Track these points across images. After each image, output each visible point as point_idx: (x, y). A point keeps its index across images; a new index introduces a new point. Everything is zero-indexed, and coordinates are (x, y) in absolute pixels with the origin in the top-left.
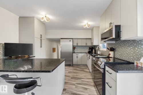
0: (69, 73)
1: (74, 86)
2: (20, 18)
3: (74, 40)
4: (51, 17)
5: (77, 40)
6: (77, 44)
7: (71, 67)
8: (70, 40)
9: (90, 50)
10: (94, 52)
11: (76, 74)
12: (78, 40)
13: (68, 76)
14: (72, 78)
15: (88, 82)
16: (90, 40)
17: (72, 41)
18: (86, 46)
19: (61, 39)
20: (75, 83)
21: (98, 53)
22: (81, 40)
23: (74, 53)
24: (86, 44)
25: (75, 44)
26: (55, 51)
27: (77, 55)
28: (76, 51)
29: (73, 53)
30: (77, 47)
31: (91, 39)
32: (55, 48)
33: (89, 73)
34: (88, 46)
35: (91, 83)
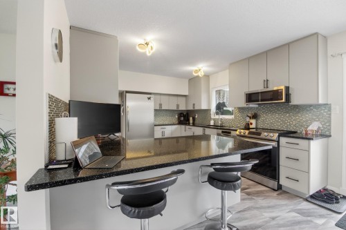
5: (159, 97)
8: (149, 96)
9: (182, 118)
10: (191, 121)
12: (162, 97)
16: (184, 98)
17: (153, 99)
18: (176, 111)
22: (167, 97)
24: (178, 106)
25: (157, 107)
27: (164, 130)
31: (185, 96)
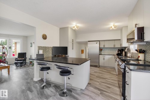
0: (94, 72)
1: (98, 83)
2: (60, 29)
3: (100, 42)
4: (80, 25)
5: (103, 42)
6: (104, 46)
7: (97, 68)
8: (96, 42)
9: (119, 52)
10: (124, 54)
11: (101, 75)
12: (105, 42)
13: (94, 75)
14: (97, 77)
15: (112, 82)
16: (119, 41)
17: (98, 43)
18: (114, 48)
19: (89, 41)
20: (99, 81)
21: (128, 56)
22: (108, 42)
23: (101, 54)
24: (114, 45)
25: (102, 46)
26: (83, 53)
27: (104, 57)
28: (103, 52)
29: (99, 55)
30: (103, 49)
32: (83, 50)
33: (115, 76)
34: (117, 48)
35: (116, 84)
